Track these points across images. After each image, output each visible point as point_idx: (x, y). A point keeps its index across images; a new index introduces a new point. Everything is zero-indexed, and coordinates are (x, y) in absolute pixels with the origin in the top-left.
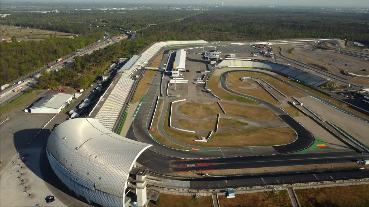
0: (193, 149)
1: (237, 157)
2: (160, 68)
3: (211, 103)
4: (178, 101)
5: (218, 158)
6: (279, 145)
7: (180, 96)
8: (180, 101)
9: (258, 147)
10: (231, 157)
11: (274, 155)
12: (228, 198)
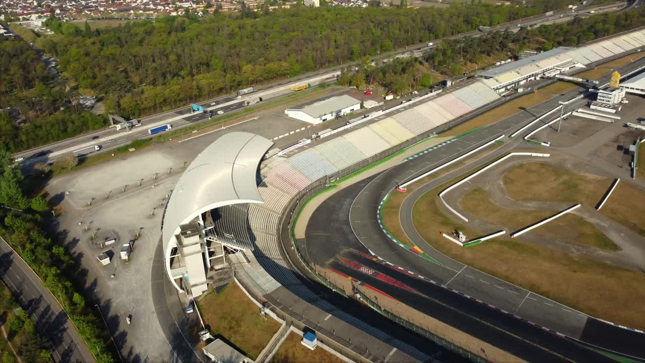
0: (416, 247)
1: (469, 297)
2: (587, 81)
3: (599, 177)
4: (530, 154)
5: (431, 281)
6: (612, 324)
7: (548, 145)
8: (534, 154)
9: (549, 303)
10: (457, 292)
11: (558, 336)
12: (302, 345)
